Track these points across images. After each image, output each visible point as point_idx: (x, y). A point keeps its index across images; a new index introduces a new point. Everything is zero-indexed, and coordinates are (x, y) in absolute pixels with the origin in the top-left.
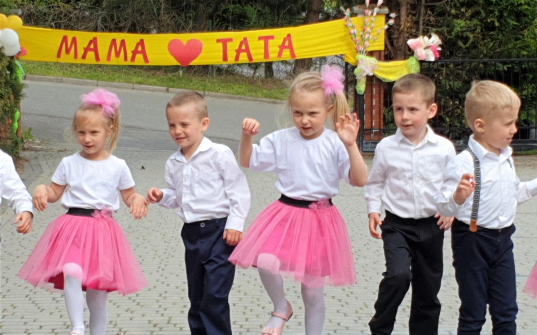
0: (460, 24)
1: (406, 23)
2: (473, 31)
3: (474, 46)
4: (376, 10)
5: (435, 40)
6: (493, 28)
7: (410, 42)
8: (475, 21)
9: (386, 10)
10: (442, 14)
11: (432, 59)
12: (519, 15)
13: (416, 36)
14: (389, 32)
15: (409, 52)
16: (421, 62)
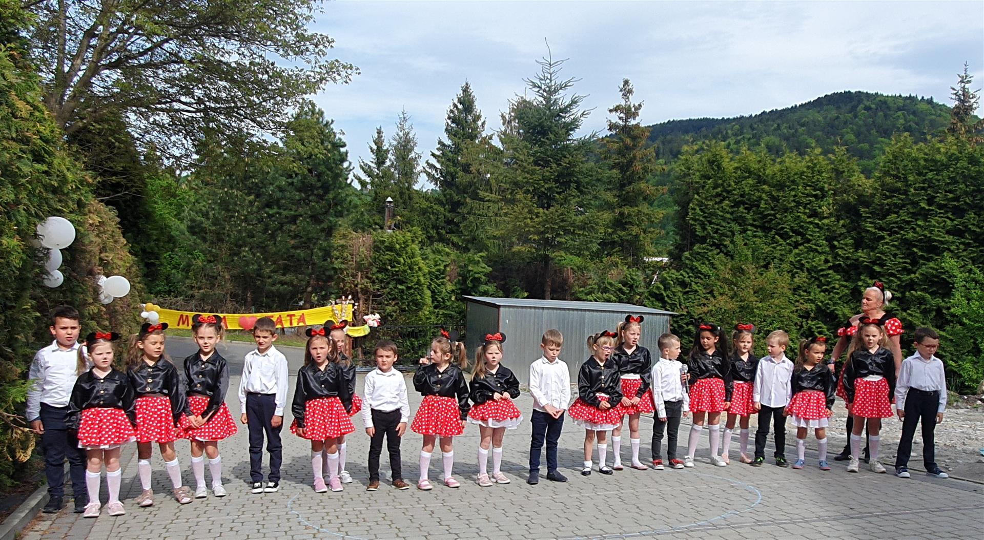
0: (389, 309)
1: (362, 308)
2: (395, 312)
3: (396, 319)
4: (348, 301)
5: (377, 316)
6: (405, 311)
7: (365, 317)
8: (396, 307)
9: (353, 302)
10: (380, 303)
11: (376, 325)
12: (416, 304)
13: (368, 315)
14: (354, 313)
15: (365, 322)
16: (370, 327)
